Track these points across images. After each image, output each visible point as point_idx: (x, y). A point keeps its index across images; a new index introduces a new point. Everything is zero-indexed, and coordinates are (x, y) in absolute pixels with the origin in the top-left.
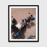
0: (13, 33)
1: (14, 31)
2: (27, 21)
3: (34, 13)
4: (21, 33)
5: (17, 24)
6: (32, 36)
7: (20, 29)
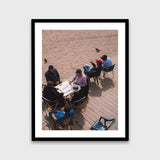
0: (49, 109)
1: (50, 104)
2: (90, 75)
3: (111, 51)
4: (72, 111)
5: (60, 83)
6: (106, 120)
7: (69, 97)
